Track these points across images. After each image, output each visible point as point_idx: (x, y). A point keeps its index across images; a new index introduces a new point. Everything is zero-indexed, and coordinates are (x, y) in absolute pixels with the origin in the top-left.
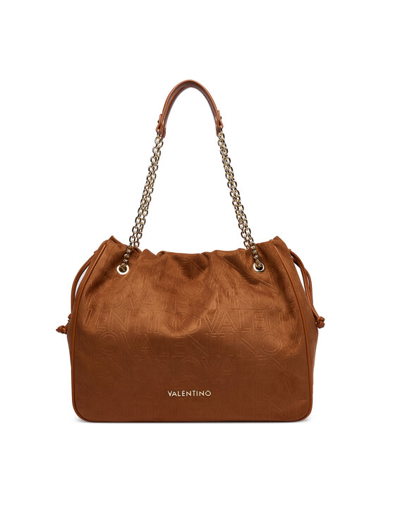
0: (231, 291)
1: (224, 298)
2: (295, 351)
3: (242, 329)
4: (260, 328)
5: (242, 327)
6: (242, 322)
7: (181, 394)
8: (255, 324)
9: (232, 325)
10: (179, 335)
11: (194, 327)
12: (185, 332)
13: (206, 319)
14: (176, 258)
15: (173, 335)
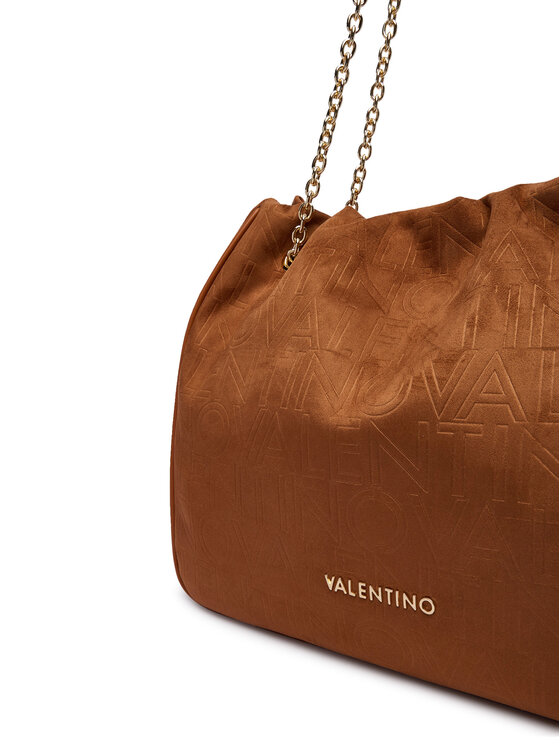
1: (498, 311)
7: (354, 589)
9: (508, 401)
10: (347, 421)
11: (389, 399)
12: (363, 414)
13: (430, 378)
14: (409, 221)
15: (332, 420)
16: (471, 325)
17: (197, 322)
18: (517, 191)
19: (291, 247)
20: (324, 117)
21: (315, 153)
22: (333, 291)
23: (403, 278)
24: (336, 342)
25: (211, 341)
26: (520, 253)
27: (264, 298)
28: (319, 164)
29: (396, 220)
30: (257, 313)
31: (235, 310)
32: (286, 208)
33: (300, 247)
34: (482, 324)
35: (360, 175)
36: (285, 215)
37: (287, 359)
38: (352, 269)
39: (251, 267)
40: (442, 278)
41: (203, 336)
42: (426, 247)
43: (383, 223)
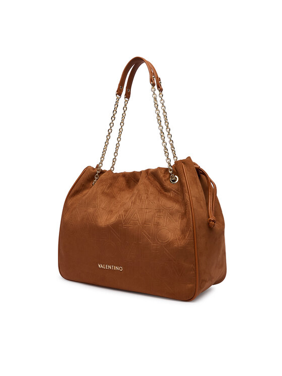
0: (144, 196)
1: (138, 200)
2: (182, 243)
3: (145, 224)
4: (158, 224)
5: (145, 222)
6: (145, 219)
7: (105, 267)
8: (155, 220)
9: (138, 220)
10: (103, 225)
11: (113, 219)
12: (108, 223)
13: (122, 215)
14: (124, 175)
15: (100, 225)
16: (132, 203)
17: (68, 200)
18: (147, 171)
19: (95, 179)
20: (104, 147)
21: (101, 156)
22: (103, 193)
23: (121, 190)
24: (103, 205)
25: (72, 205)
26: (144, 187)
27: (87, 194)
28: (102, 159)
29: (121, 175)
30: (84, 197)
31: (79, 196)
32: (94, 169)
33: (97, 180)
34: (134, 203)
35: (114, 160)
36: (93, 171)
37: (91, 210)
38: (109, 187)
39: (83, 185)
40: (131, 190)
41: (69, 203)
42: (127, 182)
43: (118, 175)
